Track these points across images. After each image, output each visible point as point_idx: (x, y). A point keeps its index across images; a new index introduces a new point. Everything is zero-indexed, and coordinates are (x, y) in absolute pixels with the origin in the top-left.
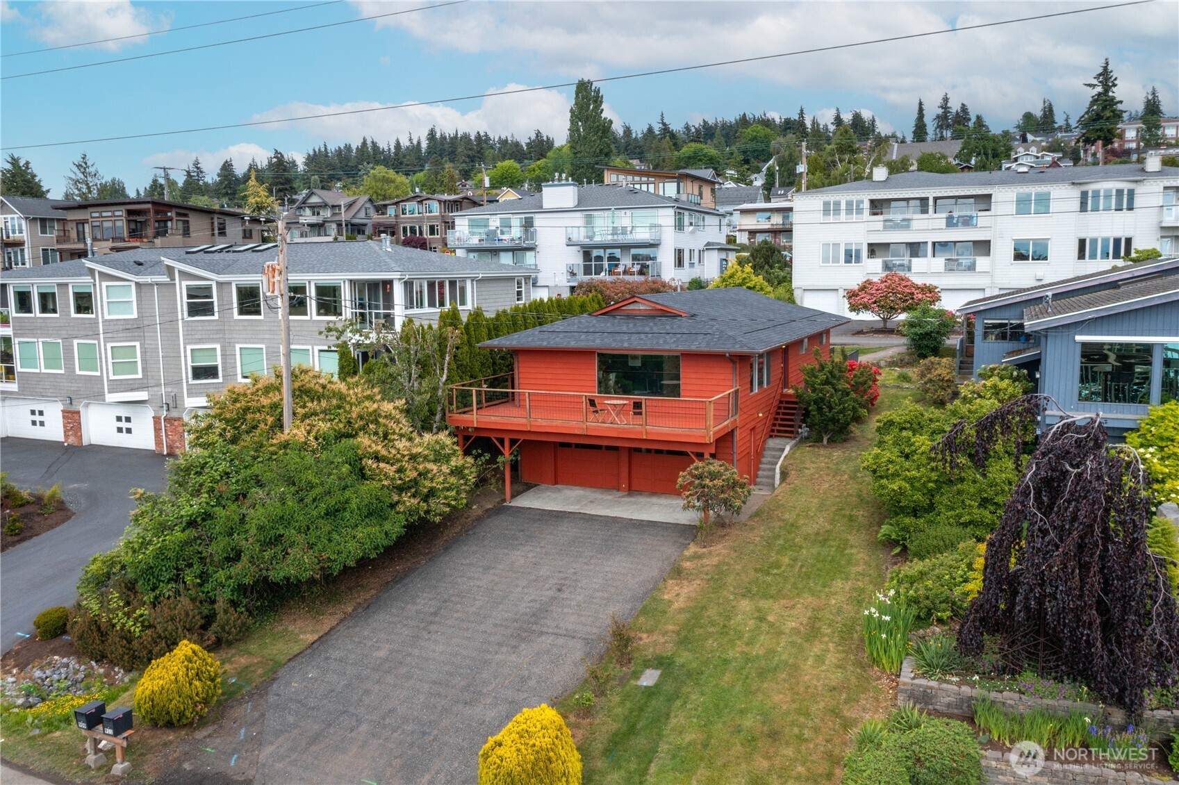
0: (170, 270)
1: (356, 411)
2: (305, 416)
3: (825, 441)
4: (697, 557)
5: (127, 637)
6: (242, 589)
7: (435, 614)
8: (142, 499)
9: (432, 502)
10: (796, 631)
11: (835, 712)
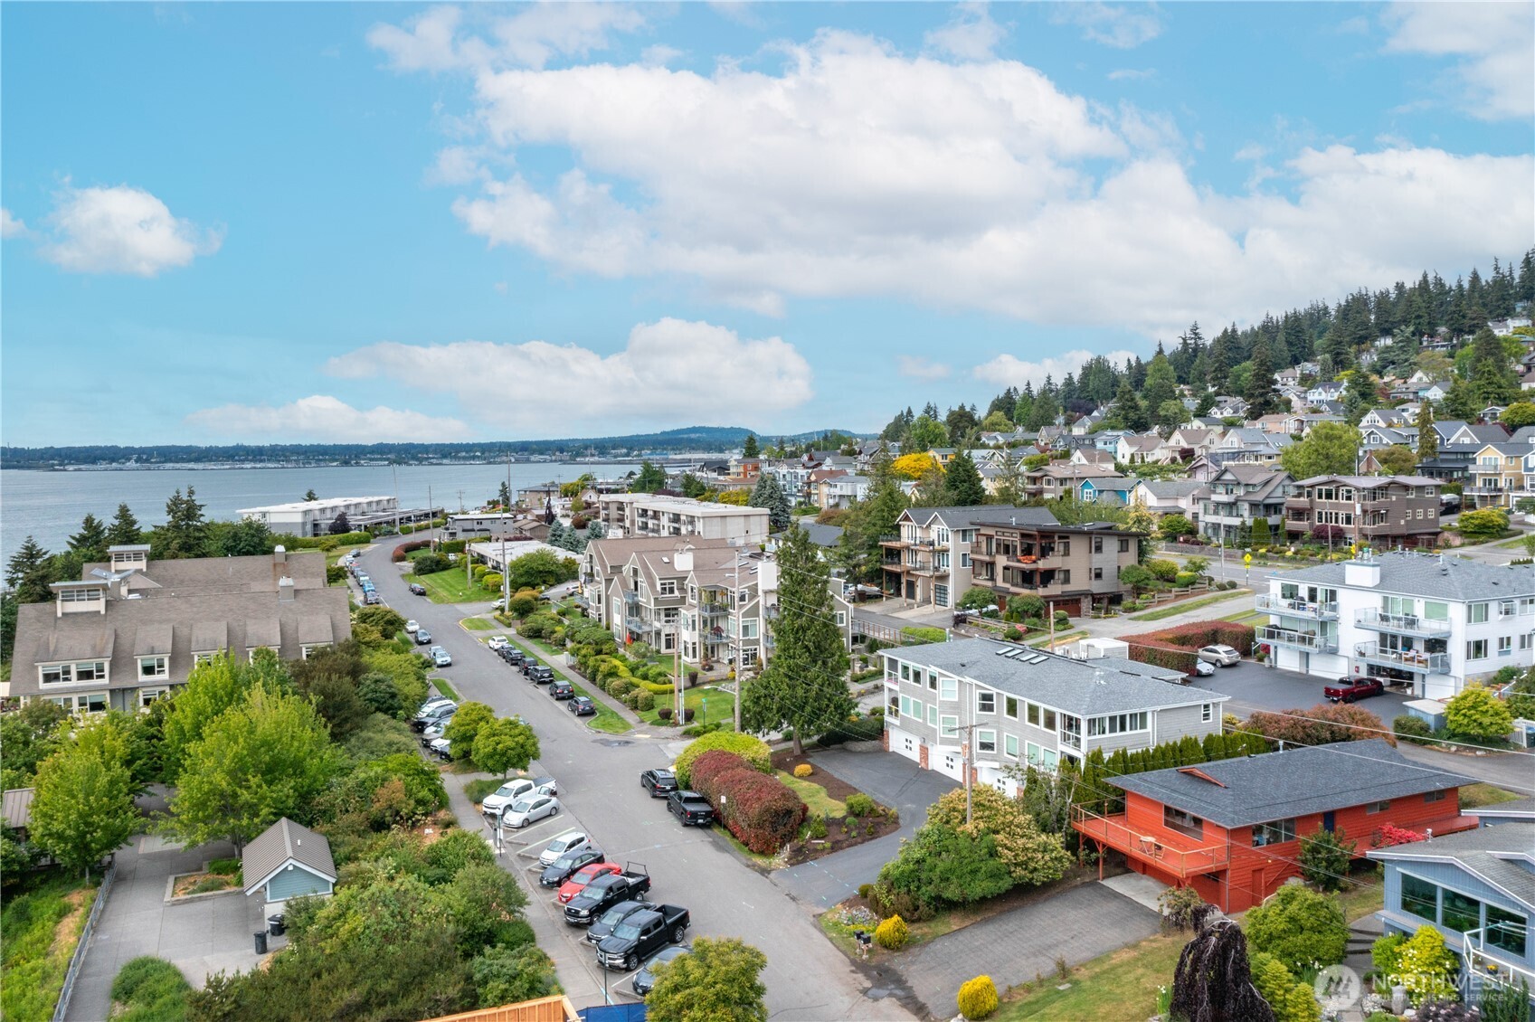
2: (977, 818)
5: (885, 907)
6: (931, 897)
8: (905, 843)
9: (1035, 875)
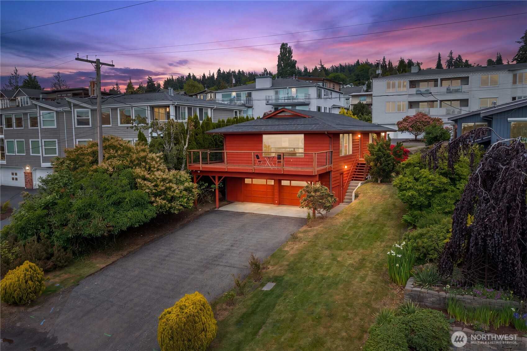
0: (69, 103)
1: (134, 156)
2: (109, 158)
3: (379, 182)
4: (305, 232)
7: (167, 256)
9: (173, 204)
10: (351, 265)
11: (368, 305)
